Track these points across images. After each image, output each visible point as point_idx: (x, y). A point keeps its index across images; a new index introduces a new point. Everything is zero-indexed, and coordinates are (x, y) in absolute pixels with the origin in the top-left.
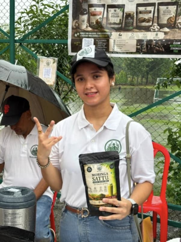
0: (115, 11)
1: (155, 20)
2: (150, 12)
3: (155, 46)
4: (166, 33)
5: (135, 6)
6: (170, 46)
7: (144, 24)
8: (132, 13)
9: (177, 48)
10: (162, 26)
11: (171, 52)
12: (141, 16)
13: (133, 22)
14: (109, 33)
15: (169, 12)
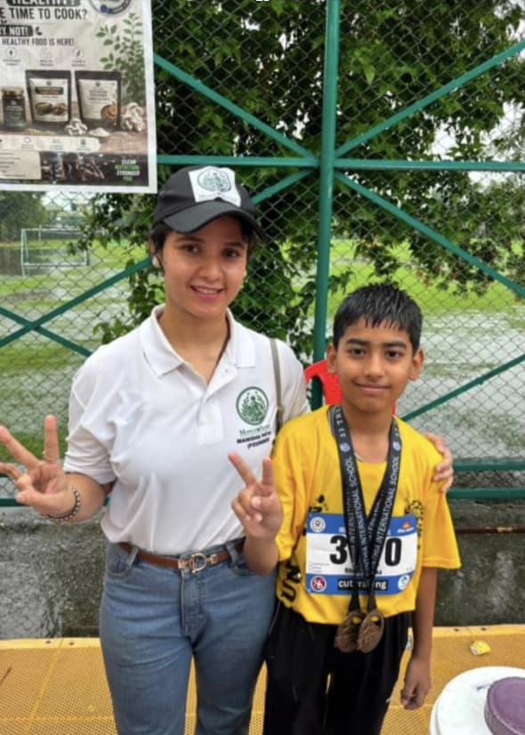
1: (75, 110)
2: (61, 91)
3: (84, 166)
4: (102, 140)
5: (24, 75)
6: (117, 167)
7: (49, 117)
8: (18, 92)
9: (130, 173)
10: (91, 125)
11: (118, 181)
12: (39, 98)
13: (24, 113)
15: (104, 94)
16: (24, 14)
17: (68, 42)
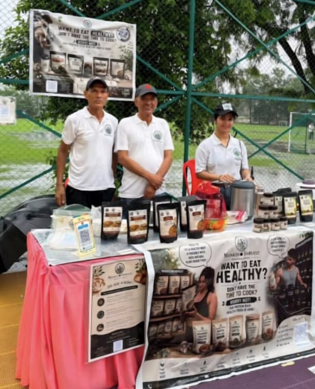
0: (75, 60)
1: (109, 72)
2: (105, 65)
4: (118, 82)
5: (92, 58)
6: (122, 92)
8: (90, 64)
9: (126, 94)
10: (114, 77)
11: (122, 96)
12: (97, 67)
13: (91, 71)
14: (72, 78)
15: (118, 67)
16: (95, 39)
17: (109, 49)
